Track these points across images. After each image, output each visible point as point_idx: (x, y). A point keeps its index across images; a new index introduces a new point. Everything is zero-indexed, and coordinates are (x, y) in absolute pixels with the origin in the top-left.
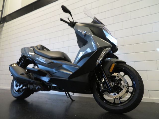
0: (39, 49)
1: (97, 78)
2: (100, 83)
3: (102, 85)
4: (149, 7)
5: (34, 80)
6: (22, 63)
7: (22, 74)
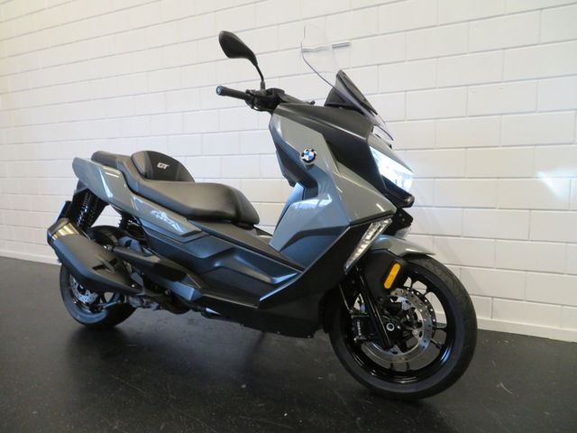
0: (146, 176)
1: (346, 302)
2: (352, 317)
3: (358, 323)
4: (537, 10)
5: (144, 289)
6: (85, 214)
7: (102, 267)
